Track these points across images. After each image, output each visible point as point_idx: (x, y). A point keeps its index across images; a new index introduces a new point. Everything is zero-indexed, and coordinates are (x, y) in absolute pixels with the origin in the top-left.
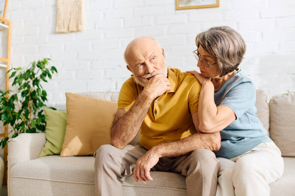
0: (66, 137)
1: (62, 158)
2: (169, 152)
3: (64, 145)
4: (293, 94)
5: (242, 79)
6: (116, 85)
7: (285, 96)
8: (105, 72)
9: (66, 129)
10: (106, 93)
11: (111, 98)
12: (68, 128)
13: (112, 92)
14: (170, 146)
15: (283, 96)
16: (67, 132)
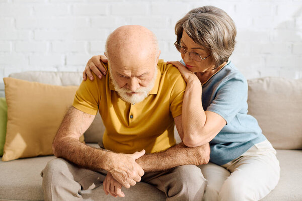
0: (7, 135)
1: (6, 163)
2: (147, 168)
3: (6, 147)
4: (268, 79)
5: (234, 74)
6: (66, 60)
7: (261, 81)
8: (51, 44)
9: (8, 127)
10: (55, 73)
11: (62, 80)
12: (9, 124)
13: (62, 72)
14: (148, 160)
15: (258, 82)
16: (8, 130)
